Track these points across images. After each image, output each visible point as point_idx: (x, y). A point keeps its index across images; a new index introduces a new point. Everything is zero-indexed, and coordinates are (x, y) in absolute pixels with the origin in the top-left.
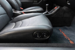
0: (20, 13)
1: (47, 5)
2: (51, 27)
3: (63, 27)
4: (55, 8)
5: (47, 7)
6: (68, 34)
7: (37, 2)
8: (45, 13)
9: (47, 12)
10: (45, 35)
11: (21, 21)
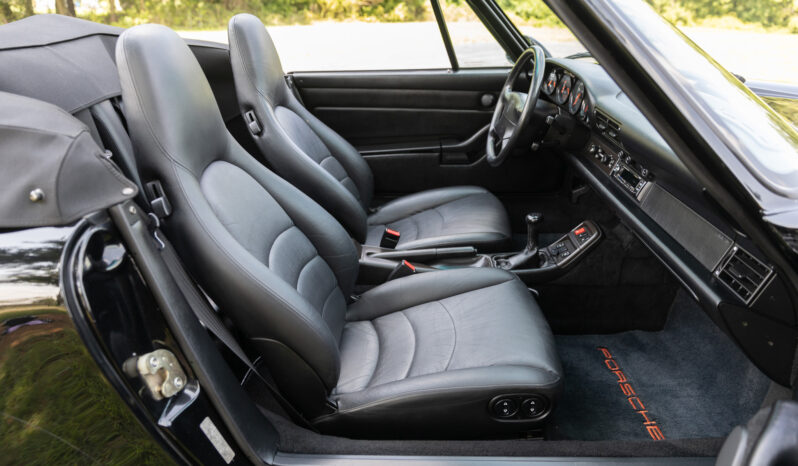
0: (394, 265)
1: (530, 218)
2: (555, 372)
3: (623, 334)
4: (577, 232)
5: (530, 229)
6: (645, 379)
7: (464, 156)
9: (531, 254)
10: (532, 406)
11: (405, 314)
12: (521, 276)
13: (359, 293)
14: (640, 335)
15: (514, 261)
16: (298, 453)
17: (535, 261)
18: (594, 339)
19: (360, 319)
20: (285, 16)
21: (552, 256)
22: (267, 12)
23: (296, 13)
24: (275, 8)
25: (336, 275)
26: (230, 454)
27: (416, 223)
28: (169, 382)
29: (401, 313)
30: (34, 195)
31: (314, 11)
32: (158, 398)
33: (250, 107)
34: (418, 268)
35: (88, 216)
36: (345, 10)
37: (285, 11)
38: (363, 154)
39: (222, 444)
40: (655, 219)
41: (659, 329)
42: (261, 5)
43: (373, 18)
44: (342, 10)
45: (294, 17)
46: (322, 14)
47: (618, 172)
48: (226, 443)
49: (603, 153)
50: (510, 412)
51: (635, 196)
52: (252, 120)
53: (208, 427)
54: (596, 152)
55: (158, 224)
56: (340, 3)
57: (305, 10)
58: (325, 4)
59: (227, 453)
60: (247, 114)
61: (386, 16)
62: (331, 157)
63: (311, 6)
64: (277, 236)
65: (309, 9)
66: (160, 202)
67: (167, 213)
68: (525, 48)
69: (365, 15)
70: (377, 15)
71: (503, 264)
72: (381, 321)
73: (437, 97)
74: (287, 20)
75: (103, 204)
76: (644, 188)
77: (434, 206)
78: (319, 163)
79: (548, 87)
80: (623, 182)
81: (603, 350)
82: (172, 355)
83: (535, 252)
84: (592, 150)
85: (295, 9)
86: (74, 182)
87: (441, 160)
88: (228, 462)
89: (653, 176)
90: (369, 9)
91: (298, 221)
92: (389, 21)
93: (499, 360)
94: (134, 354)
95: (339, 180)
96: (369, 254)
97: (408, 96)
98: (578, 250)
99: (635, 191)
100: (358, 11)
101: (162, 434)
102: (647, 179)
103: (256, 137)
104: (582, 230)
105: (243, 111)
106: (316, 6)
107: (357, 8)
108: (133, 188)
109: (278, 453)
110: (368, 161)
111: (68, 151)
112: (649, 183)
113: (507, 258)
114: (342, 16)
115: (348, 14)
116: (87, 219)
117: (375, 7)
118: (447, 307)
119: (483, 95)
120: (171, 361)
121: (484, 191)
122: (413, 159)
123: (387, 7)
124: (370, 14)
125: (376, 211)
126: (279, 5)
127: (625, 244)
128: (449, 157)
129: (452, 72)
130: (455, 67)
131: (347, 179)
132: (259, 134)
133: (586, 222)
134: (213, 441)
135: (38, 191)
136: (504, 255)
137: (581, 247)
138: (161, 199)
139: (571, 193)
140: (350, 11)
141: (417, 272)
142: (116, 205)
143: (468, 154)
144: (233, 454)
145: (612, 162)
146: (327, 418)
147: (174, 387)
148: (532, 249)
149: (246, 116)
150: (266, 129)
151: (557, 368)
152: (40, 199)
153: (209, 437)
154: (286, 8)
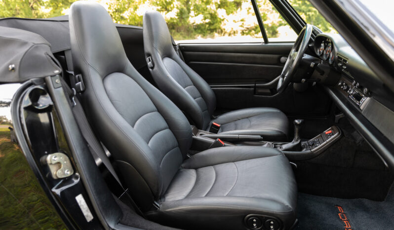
0: (213, 141)
1: (296, 121)
2: (290, 206)
4: (327, 132)
7: (268, 91)
8: (290, 145)
9: (296, 143)
10: (271, 225)
11: (214, 167)
12: (287, 155)
13: (192, 155)
14: (366, 202)
15: (285, 146)
16: (130, 226)
17: (298, 148)
18: (334, 201)
19: (190, 168)
20: (204, 35)
21: (309, 145)
22: (196, 33)
23: (210, 34)
24: (200, 31)
25: (178, 141)
26: (90, 217)
27: (236, 125)
28: (62, 171)
29: (212, 167)
30: (10, 67)
31: (219, 33)
32: (55, 177)
33: (149, 55)
34: (226, 144)
35: (32, 79)
36: (234, 32)
37: (204, 32)
38: (211, 87)
39: (87, 211)
40: (369, 119)
41: (381, 200)
42: (193, 30)
43: (249, 36)
44: (233, 32)
45: (209, 35)
46: (223, 34)
47: (352, 94)
48: (89, 211)
49: (346, 85)
50: (258, 226)
51: (359, 107)
52: (150, 61)
53: (80, 199)
54: (342, 85)
55: (75, 93)
56: (232, 29)
57: (214, 32)
58: (224, 29)
59: (88, 216)
60: (148, 58)
61: (256, 35)
62: (193, 86)
63: (218, 30)
64: (145, 114)
65: (216, 32)
66: (79, 84)
67: (82, 90)
68: (304, 26)
69: (245, 35)
70: (251, 35)
71: (279, 148)
72: (200, 170)
73: (254, 58)
74: (205, 37)
75: (42, 75)
76: (365, 101)
77: (248, 117)
78: (184, 88)
79: (320, 52)
80: (354, 99)
81: (339, 207)
82: (67, 158)
83: (298, 142)
84: (340, 84)
85: (209, 32)
86: (29, 63)
87: (255, 92)
88: (88, 221)
89: (371, 93)
90: (247, 32)
91: (160, 110)
92: (257, 37)
93: (257, 195)
94: (46, 152)
95: (195, 98)
96: (201, 135)
97: (239, 57)
98: (325, 142)
99: (360, 103)
100: (241, 33)
101: (53, 196)
102: (367, 95)
103: (150, 70)
104: (330, 131)
105: (146, 57)
106: (220, 30)
107: (241, 31)
108: (59, 70)
109: (119, 224)
110: (214, 91)
111: (30, 49)
112: (368, 98)
113: (281, 145)
114: (233, 35)
115: (236, 34)
116: (32, 81)
117: (250, 31)
118: (237, 165)
119: (281, 57)
120: (66, 160)
121: (279, 111)
122: (239, 90)
123: (257, 31)
124: (247, 34)
125: (216, 118)
126: (202, 30)
127: (357, 142)
128: (260, 91)
129: (264, 44)
130: (266, 41)
131: (200, 98)
132: (152, 68)
133: (334, 127)
134: (81, 207)
135: (13, 66)
136: (280, 143)
137: (327, 141)
138: (80, 83)
139: (335, 116)
140: (237, 33)
141: (225, 146)
142: (48, 76)
143: (271, 90)
144: (92, 218)
145: (350, 89)
146: (154, 213)
147: (64, 174)
148: (297, 141)
149: (147, 59)
150: (156, 66)
151: (292, 205)
152: (13, 69)
153: (80, 204)
154: (205, 31)
